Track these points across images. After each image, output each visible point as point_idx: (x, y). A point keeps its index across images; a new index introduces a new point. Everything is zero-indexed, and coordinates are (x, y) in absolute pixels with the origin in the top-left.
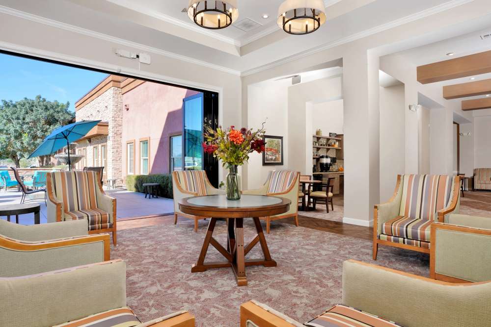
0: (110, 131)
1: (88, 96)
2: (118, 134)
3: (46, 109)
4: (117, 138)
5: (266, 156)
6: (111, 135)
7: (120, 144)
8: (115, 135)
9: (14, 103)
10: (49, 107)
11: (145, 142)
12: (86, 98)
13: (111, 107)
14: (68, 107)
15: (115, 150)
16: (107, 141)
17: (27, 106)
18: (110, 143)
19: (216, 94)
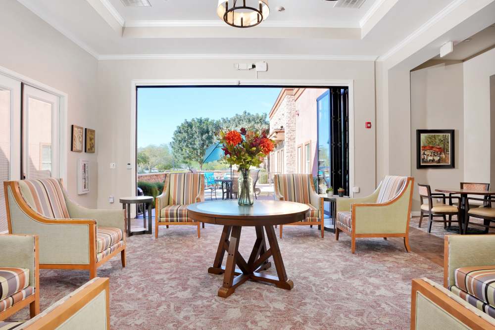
0: (286, 136)
1: (274, 107)
2: (292, 139)
3: (249, 121)
4: (292, 143)
5: (422, 157)
6: (286, 140)
7: (294, 148)
8: (289, 140)
9: (229, 119)
10: (251, 119)
11: (308, 145)
12: (274, 108)
13: (286, 114)
14: (265, 118)
15: (289, 154)
16: (283, 147)
17: (237, 120)
18: (285, 148)
19: (346, 88)
